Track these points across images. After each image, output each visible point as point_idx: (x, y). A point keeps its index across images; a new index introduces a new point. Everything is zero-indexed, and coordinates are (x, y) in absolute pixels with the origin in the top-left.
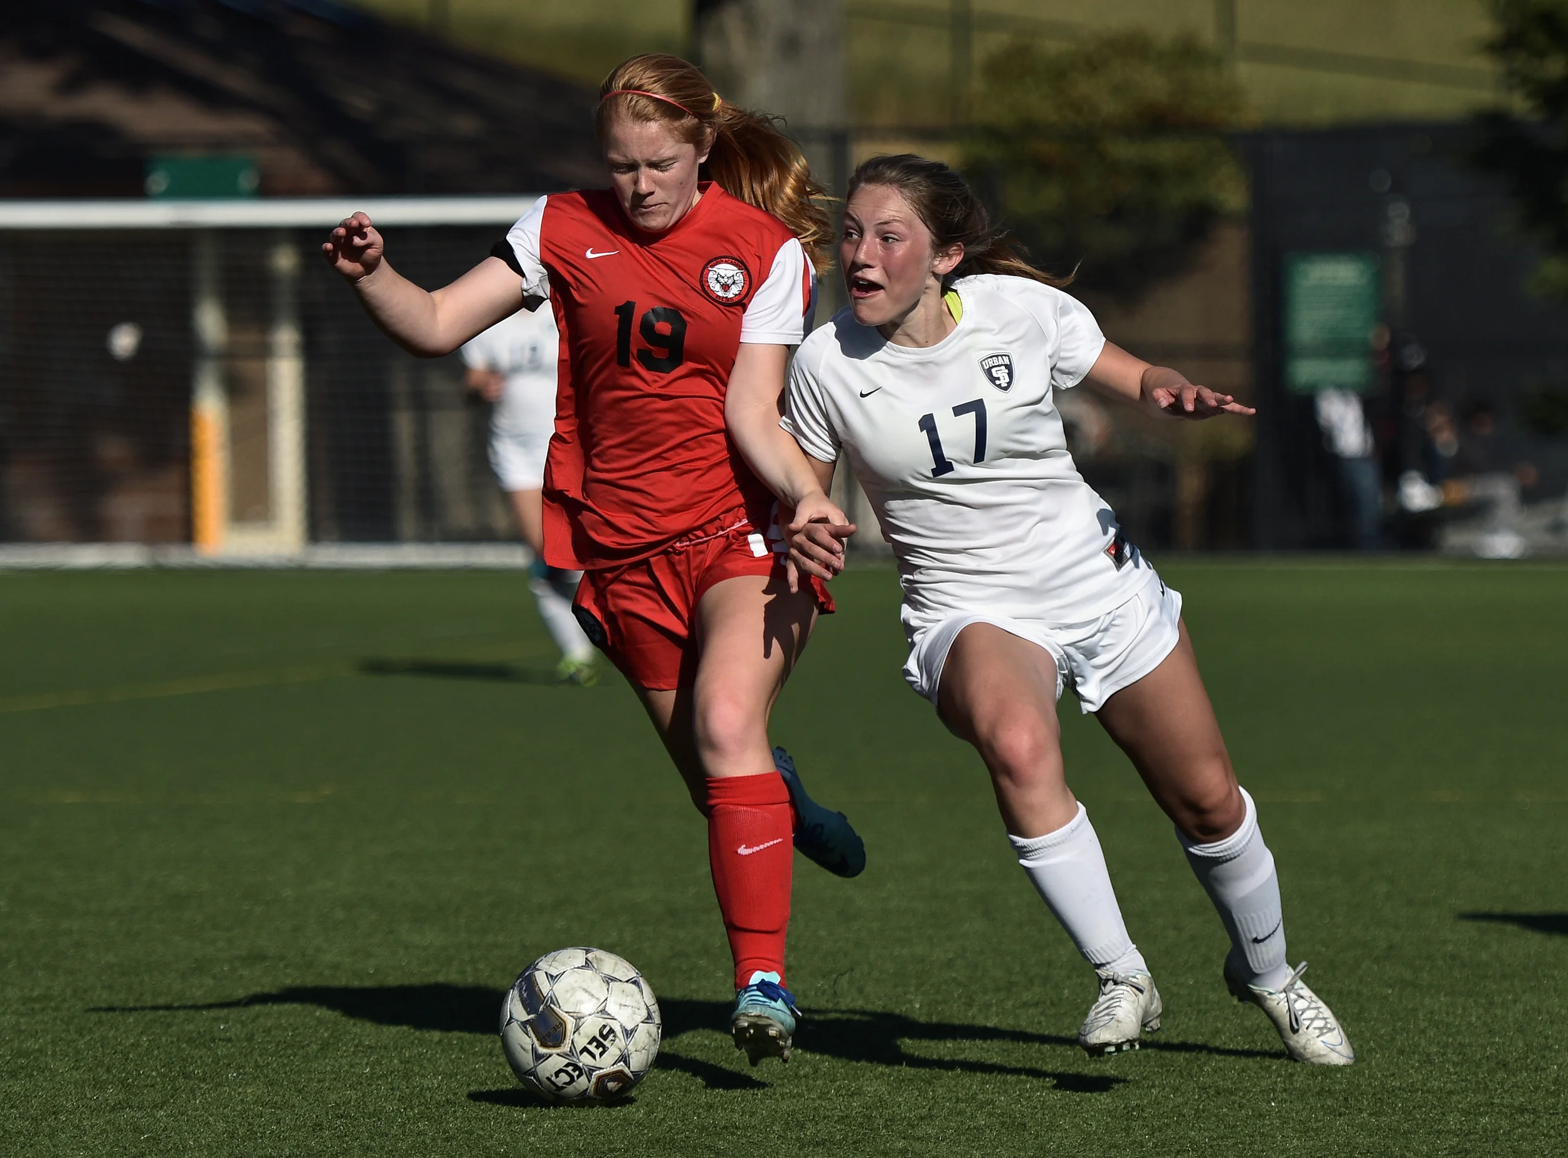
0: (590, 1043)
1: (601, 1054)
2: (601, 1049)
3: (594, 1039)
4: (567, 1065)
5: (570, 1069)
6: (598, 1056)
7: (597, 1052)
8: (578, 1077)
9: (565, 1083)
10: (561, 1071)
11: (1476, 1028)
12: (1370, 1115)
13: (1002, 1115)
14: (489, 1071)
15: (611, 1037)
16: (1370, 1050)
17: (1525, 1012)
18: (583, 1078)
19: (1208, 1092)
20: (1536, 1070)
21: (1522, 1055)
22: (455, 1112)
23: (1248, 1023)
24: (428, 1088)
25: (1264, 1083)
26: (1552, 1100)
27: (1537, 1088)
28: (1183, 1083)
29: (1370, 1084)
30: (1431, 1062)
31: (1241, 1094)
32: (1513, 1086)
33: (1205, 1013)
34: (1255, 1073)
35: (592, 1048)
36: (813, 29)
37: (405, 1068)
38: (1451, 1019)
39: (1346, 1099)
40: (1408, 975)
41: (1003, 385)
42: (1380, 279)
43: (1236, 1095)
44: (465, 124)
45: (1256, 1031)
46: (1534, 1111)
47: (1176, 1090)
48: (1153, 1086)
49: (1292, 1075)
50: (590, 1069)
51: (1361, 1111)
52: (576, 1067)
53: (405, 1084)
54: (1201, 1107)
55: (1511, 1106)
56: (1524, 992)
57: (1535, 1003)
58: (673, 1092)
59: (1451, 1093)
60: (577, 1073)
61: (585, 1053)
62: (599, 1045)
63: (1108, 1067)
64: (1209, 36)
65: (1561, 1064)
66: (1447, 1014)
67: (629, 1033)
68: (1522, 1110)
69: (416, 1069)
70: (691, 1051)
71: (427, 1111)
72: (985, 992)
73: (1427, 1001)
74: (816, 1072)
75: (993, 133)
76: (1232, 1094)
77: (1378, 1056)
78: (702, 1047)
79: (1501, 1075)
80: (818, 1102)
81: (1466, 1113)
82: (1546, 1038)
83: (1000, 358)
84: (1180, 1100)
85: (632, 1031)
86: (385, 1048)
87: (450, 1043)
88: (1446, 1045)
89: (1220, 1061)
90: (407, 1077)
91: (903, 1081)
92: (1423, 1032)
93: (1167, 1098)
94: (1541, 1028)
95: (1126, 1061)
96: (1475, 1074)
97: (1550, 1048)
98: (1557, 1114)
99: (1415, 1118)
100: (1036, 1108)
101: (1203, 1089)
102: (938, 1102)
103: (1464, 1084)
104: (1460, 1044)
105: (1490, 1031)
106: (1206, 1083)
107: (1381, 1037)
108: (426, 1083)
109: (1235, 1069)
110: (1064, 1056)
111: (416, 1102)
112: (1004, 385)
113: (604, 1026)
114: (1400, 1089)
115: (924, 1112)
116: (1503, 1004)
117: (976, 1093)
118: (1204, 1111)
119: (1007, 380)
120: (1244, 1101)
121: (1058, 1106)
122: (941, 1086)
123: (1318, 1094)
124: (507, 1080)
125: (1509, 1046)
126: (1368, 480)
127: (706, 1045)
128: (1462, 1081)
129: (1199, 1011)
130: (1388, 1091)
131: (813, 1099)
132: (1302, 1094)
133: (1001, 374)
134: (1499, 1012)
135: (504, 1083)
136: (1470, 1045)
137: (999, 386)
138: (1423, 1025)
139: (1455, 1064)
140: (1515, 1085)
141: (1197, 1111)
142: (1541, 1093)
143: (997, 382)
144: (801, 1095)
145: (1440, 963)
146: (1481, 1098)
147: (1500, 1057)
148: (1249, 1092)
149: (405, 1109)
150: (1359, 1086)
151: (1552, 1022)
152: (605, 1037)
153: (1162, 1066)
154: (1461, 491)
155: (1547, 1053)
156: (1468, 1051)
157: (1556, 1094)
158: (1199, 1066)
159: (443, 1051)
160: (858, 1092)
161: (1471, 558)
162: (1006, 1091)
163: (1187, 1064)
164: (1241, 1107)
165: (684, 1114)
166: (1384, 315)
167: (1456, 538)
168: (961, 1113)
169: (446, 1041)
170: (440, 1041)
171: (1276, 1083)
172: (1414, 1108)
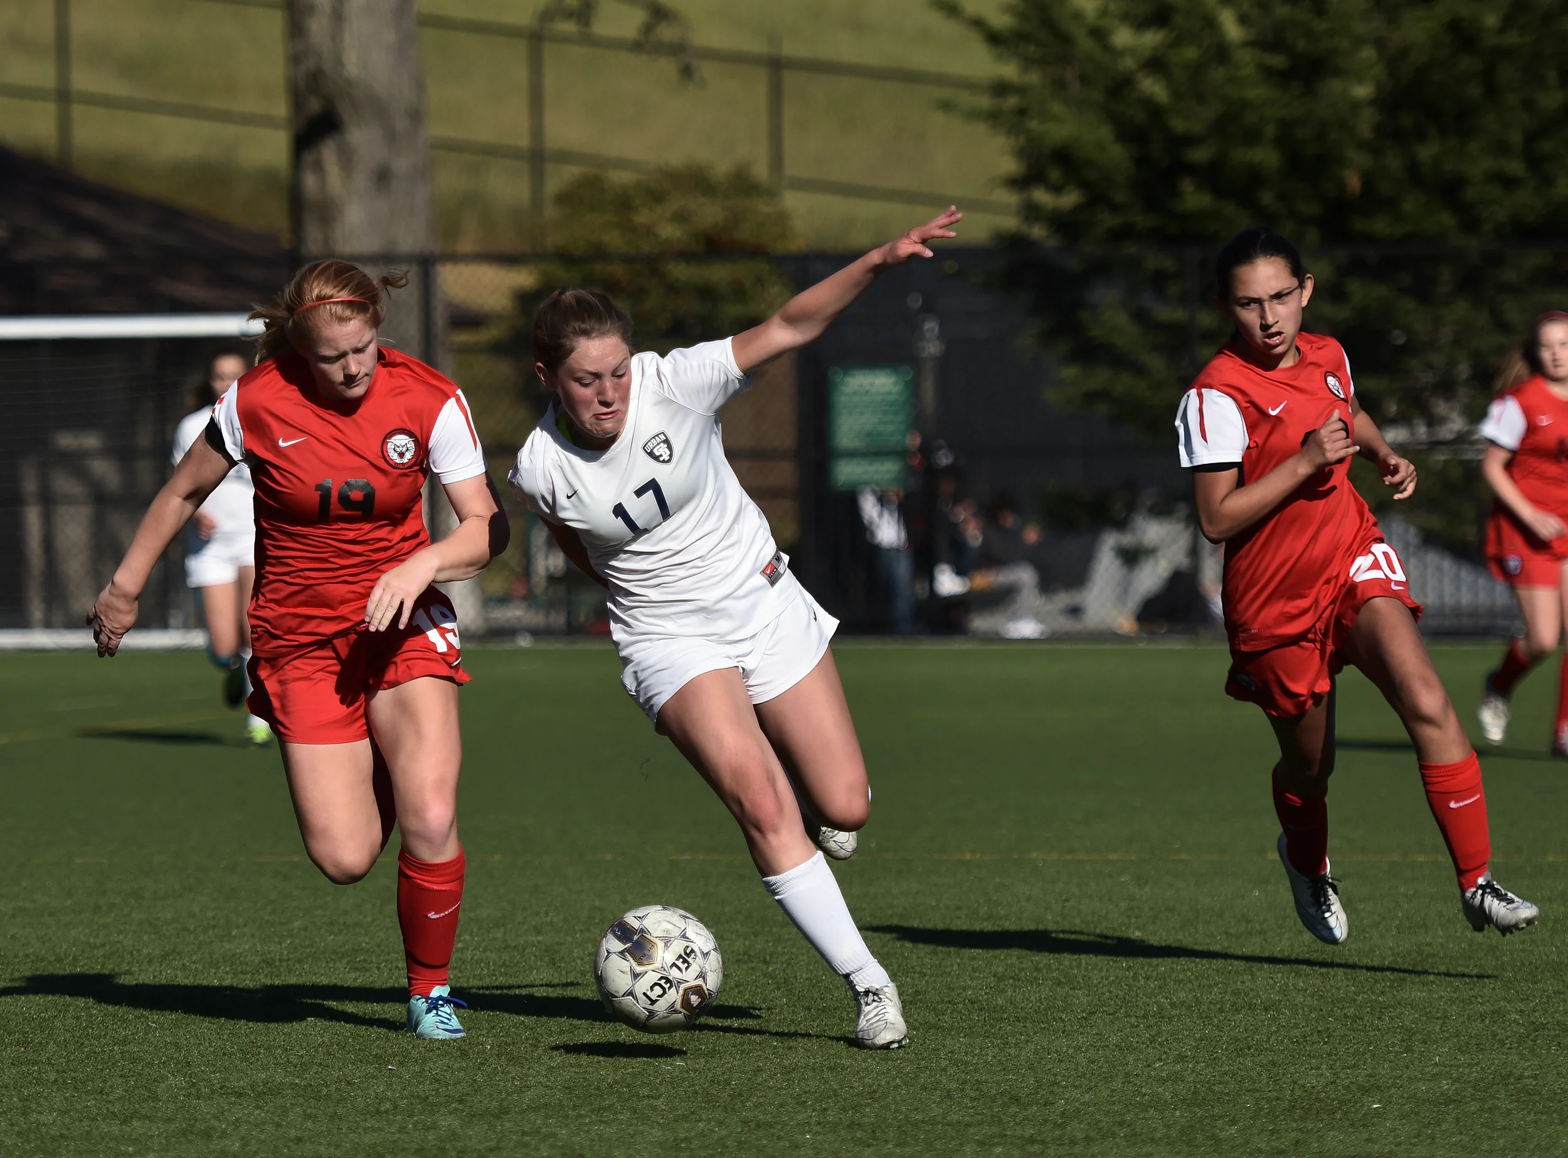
0: (677, 959)
1: (687, 968)
2: (686, 965)
3: (680, 956)
4: (659, 980)
5: (662, 982)
6: (684, 970)
7: (683, 967)
8: (670, 988)
9: (659, 996)
10: (656, 984)
11: (992, 1066)
12: (896, 1146)
13: (563, 1147)
14: (100, 1109)
15: (693, 955)
16: (896, 1087)
17: (1036, 1052)
18: (673, 989)
19: (749, 1126)
20: (1045, 1105)
21: (1033, 1091)
22: (68, 1145)
23: (786, 1063)
24: (44, 1124)
25: (800, 1117)
26: (1058, 1132)
27: (1046, 1121)
28: (727, 1117)
29: (895, 1118)
30: (950, 1097)
31: (779, 1127)
32: (1024, 1120)
33: (748, 1053)
34: (792, 1108)
35: (679, 963)
36: (402, 164)
37: (23, 1106)
38: (969, 1058)
39: (874, 1132)
40: (932, 1018)
41: (666, 460)
42: (914, 388)
43: (774, 1128)
44: (89, 249)
45: (794, 1069)
46: (1043, 1142)
47: (721, 1123)
48: (700, 1121)
49: (825, 1109)
50: (678, 982)
51: (887, 1141)
52: (668, 981)
53: (23, 1120)
54: (743, 1139)
55: (1022, 1137)
56: (1035, 1033)
57: (1045, 1044)
58: (266, 1127)
59: (968, 1125)
60: (669, 985)
61: (674, 968)
62: (685, 961)
63: (660, 1103)
64: (761, 171)
65: (1068, 1099)
66: (966, 1053)
67: (706, 955)
68: (1032, 1141)
69: (34, 1106)
70: (283, 1089)
71: (43, 1145)
72: (550, 1035)
73: (948, 1042)
74: (396, 1107)
75: (565, 257)
76: (771, 1126)
77: (903, 1092)
78: (293, 1086)
79: (1013, 1109)
80: (397, 1135)
81: (981, 1143)
82: (1055, 1075)
83: (656, 438)
84: (724, 1133)
85: (707, 953)
86: (6, 1087)
87: (65, 1082)
88: (965, 1082)
89: (760, 1097)
90: (25, 1114)
91: (474, 1116)
92: (944, 1070)
93: (712, 1131)
94: (1050, 1066)
95: (676, 1097)
96: (990, 1108)
97: (1058, 1084)
98: (1064, 1145)
99: (936, 1149)
100: (594, 1140)
101: (745, 1122)
102: (505, 1136)
103: (980, 1117)
104: (977, 1080)
105: (1004, 1069)
106: (747, 1117)
107: (907, 1074)
108: (42, 1119)
109: (774, 1105)
110: (620, 1093)
111: (32, 1136)
112: (667, 458)
113: (687, 947)
114: (923, 1122)
115: (493, 1144)
116: (1016, 1044)
117: (540, 1127)
118: (745, 1143)
119: (668, 453)
120: (782, 1134)
121: (614, 1139)
122: (509, 1121)
123: (849, 1126)
124: (116, 1116)
125: (1021, 1082)
126: (903, 569)
127: (297, 1083)
128: (979, 1114)
129: (743, 1051)
130: (912, 1125)
131: (393, 1133)
132: (834, 1127)
133: (662, 451)
134: (1012, 1051)
135: (113, 1119)
136: (986, 1082)
137: (664, 461)
138: (944, 1063)
139: (973, 1099)
140: (1026, 1119)
141: (739, 1143)
142: (1049, 1126)
143: (661, 459)
144: (381, 1129)
145: (960, 1006)
146: (995, 1130)
147: (1013, 1092)
148: (786, 1125)
149: (23, 1143)
150: (885, 1119)
151: (1060, 1061)
152: (688, 955)
153: (708, 1102)
154: (984, 580)
155: (1055, 1089)
156: (984, 1088)
157: (1062, 1126)
158: (741, 1102)
159: (58, 1090)
160: (434, 1126)
161: (996, 638)
162: (567, 1125)
163: (732, 1100)
164: (779, 1138)
165: (275, 1147)
166: (916, 421)
167: (980, 623)
168: (526, 1145)
169: (61, 1080)
170: (56, 1081)
171: (811, 1117)
172: (935, 1140)
